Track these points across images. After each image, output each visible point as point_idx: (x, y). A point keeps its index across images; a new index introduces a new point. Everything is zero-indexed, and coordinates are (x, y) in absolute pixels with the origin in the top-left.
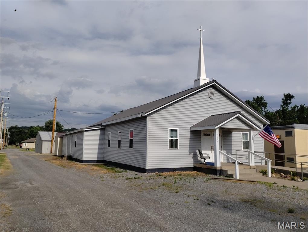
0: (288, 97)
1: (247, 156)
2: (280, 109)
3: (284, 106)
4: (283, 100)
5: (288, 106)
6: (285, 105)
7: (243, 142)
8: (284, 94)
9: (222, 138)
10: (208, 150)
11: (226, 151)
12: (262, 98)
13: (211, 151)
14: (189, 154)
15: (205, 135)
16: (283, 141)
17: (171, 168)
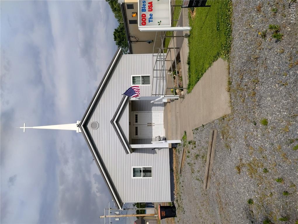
1: (157, 79)
7: (142, 84)
9: (139, 112)
10: (152, 129)
11: (153, 106)
13: (153, 126)
14: (156, 154)
15: (137, 134)
17: (170, 175)
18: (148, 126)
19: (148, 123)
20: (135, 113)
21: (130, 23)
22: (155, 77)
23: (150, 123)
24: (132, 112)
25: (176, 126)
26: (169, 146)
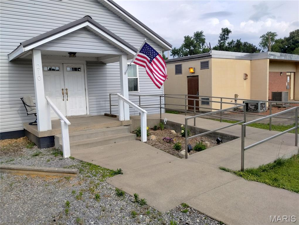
0: (226, 32)
2: (218, 45)
3: (221, 42)
4: (221, 35)
5: (225, 42)
6: (222, 40)
8: (222, 29)
12: (201, 33)
13: (62, 98)
16: (198, 76)
18: (63, 90)
19: (67, 90)
20: (83, 67)
21: (176, 65)
22: (140, 99)
23: (68, 93)
24: (85, 63)
25: (93, 143)
26: (42, 132)
